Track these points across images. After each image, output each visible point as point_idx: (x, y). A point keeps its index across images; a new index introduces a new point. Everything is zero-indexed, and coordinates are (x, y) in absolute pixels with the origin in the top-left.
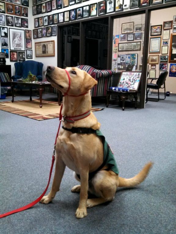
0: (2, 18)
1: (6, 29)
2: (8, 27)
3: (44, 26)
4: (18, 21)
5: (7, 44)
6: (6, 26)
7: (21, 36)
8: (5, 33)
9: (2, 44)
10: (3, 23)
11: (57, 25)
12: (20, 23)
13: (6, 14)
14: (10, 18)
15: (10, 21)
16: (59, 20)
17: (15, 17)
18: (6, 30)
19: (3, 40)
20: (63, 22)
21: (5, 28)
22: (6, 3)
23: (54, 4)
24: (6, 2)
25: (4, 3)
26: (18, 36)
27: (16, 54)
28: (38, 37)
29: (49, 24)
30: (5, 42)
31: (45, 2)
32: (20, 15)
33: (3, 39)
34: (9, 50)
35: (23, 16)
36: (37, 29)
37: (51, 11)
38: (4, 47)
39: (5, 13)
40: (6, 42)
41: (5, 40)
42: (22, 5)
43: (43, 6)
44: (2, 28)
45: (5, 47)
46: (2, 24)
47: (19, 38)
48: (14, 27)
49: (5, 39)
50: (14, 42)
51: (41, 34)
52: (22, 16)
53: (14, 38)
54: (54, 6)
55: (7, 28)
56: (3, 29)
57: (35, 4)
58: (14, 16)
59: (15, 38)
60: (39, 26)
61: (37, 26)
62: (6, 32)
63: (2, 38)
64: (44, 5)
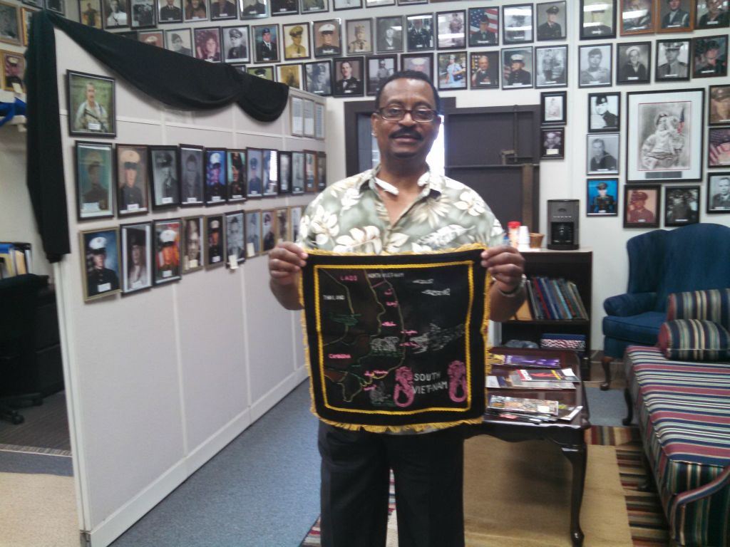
0: (601, 58)
1: (613, 100)
2: (624, 89)
4: (673, 54)
5: (616, 158)
6: (615, 88)
7: (683, 119)
8: (607, 116)
9: (593, 161)
10: (602, 79)
12: (682, 64)
13: (619, 40)
14: (634, 53)
15: (635, 62)
17: (659, 42)
18: (611, 106)
19: (598, 145)
21: (609, 98)
26: (669, 120)
27: (651, 194)
30: (605, 153)
32: (686, 29)
33: (596, 141)
34: (622, 183)
35: (703, 24)
38: (600, 171)
39: (614, 36)
40: (607, 150)
41: (606, 143)
44: (594, 99)
45: (606, 171)
46: (597, 83)
47: (671, 129)
48: (654, 86)
49: (610, 138)
50: (645, 147)
52: (696, 28)
53: (648, 130)
55: (618, 94)
56: (599, 102)
58: (653, 39)
59: (653, 132)
62: (614, 111)
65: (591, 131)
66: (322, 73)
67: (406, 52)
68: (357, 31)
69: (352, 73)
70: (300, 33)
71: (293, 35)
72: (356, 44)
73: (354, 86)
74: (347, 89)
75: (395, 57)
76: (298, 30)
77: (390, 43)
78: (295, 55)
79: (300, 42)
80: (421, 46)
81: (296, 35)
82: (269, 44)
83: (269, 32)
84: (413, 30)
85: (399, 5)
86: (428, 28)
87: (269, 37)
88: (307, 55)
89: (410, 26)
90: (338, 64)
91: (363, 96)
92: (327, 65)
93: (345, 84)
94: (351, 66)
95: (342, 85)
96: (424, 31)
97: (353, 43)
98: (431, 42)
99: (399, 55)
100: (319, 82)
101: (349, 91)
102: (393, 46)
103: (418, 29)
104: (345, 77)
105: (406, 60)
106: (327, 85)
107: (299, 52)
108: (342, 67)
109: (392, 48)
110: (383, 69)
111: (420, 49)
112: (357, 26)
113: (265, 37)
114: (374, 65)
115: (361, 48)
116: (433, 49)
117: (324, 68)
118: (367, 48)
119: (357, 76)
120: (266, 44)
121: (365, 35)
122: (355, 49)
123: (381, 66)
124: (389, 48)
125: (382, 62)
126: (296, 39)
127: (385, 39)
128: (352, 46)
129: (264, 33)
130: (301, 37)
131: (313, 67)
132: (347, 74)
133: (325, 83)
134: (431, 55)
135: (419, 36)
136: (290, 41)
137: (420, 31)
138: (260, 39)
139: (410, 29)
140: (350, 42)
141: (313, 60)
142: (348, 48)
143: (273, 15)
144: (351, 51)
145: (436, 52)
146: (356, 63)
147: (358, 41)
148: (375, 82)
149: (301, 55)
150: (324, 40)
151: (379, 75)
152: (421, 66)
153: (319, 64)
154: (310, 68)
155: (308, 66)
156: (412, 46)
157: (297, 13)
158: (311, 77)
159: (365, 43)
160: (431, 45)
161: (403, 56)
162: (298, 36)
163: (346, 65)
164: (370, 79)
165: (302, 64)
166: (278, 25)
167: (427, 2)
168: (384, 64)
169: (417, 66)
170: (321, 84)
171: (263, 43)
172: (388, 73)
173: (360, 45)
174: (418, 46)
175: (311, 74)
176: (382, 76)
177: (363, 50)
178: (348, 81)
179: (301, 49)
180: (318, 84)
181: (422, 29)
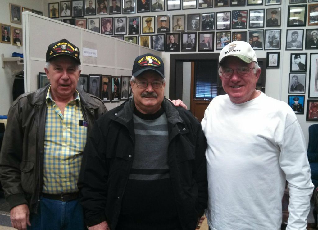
0: (298, 36)
1: (303, 57)
2: (309, 52)
5: (304, 85)
6: (304, 51)
8: (300, 65)
9: (292, 86)
10: (298, 47)
13: (307, 27)
14: (314, 34)
15: (315, 38)
18: (302, 59)
21: (301, 56)
22: (309, 5)
25: (306, 6)
30: (298, 83)
33: (294, 76)
34: (307, 98)
38: (295, 92)
39: (305, 25)
40: (299, 82)
41: (299, 78)
44: (293, 56)
45: (298, 92)
46: (295, 48)
49: (300, 75)
55: (306, 54)
56: (296, 58)
62: (304, 62)
63: (292, 75)
65: (291, 71)
66: (160, 40)
67: (201, 31)
68: (178, 20)
69: (174, 40)
70: (151, 21)
71: (147, 22)
72: (177, 27)
73: (175, 47)
74: (172, 47)
75: (196, 33)
76: (150, 19)
77: (194, 26)
78: (148, 31)
79: (150, 25)
80: (208, 28)
81: (149, 22)
82: (136, 26)
83: (136, 20)
84: (205, 20)
85: (199, 9)
86: (212, 20)
87: (136, 22)
88: (153, 31)
89: (204, 19)
90: (168, 36)
91: (179, 51)
92: (163, 37)
93: (171, 45)
94: (174, 37)
95: (170, 46)
96: (210, 21)
97: (176, 26)
98: (213, 26)
99: (198, 32)
100: (159, 44)
101: (173, 49)
102: (195, 28)
103: (207, 20)
104: (171, 42)
105: (201, 35)
106: (162, 46)
107: (149, 30)
108: (170, 38)
109: (194, 29)
110: (190, 39)
111: (208, 30)
112: (178, 18)
113: (134, 22)
114: (185, 37)
115: (179, 28)
116: (214, 30)
117: (161, 38)
118: (182, 28)
120: (134, 26)
121: (181, 23)
122: (176, 29)
123: (188, 37)
124: (193, 29)
125: (189, 36)
126: (148, 24)
127: (191, 24)
128: (175, 27)
129: (133, 20)
130: (151, 23)
131: (156, 37)
132: (172, 41)
134: (213, 33)
135: (208, 23)
136: (145, 25)
137: (208, 21)
138: (131, 23)
139: (203, 20)
140: (174, 26)
141: (156, 34)
142: (173, 28)
143: (138, 12)
144: (175, 30)
145: (216, 31)
146: (177, 36)
147: (178, 25)
148: (185, 45)
149: (151, 31)
150: (162, 24)
151: (187, 41)
152: (208, 38)
153: (159, 36)
154: (154, 37)
155: (153, 37)
156: (204, 28)
157: (150, 12)
158: (155, 42)
159: (181, 26)
160: (213, 28)
161: (199, 33)
162: (150, 22)
163: (172, 36)
164: (183, 43)
165: (151, 35)
166: (140, 17)
167: (212, 8)
168: (190, 37)
169: (206, 38)
170: (159, 45)
171: (133, 25)
172: (192, 41)
173: (179, 27)
174: (207, 28)
175: (155, 41)
176: (189, 42)
177: (180, 30)
178: (172, 44)
179: (150, 29)
180: (158, 45)
181: (209, 20)
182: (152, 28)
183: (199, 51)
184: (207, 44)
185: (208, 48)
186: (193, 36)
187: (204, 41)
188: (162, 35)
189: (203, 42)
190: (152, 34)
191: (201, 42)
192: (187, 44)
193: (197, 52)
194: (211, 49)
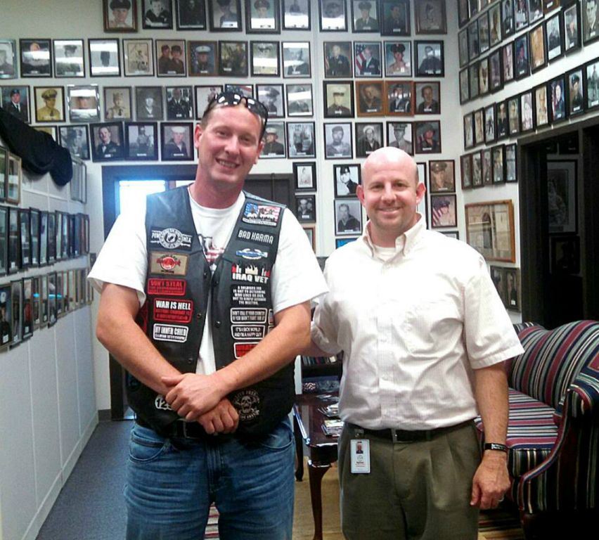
0: (343, 134)
1: (354, 170)
3: (487, 144)
4: (401, 133)
5: (359, 220)
6: (355, 161)
8: (351, 185)
9: (340, 223)
10: (344, 152)
11: (518, 141)
12: (407, 142)
13: (357, 120)
14: (370, 131)
15: (370, 139)
16: (523, 120)
17: (388, 123)
19: (344, 209)
20: (534, 130)
21: (351, 169)
22: (356, 82)
23: (509, 58)
24: (354, 79)
25: (352, 83)
28: (472, 186)
29: (497, 138)
30: (350, 216)
31: (487, 54)
32: (408, 113)
33: (342, 205)
35: (421, 111)
36: (471, 155)
37: (501, 88)
38: (346, 232)
40: (351, 214)
41: (350, 207)
42: (417, 75)
43: (483, 70)
44: (338, 170)
45: (352, 232)
46: (341, 155)
49: (353, 203)
51: (480, 172)
52: (417, 114)
54: (508, 66)
55: (359, 166)
56: (342, 172)
57: (464, 62)
58: (384, 120)
60: (475, 144)
61: (470, 142)
63: (339, 202)
64: (485, 64)
65: (337, 196)
66: (78, 137)
67: (165, 120)
68: (115, 98)
69: (111, 137)
70: (54, 96)
71: (45, 97)
72: (115, 111)
73: (114, 150)
75: (155, 125)
76: (52, 93)
77: (150, 111)
78: (48, 117)
79: (53, 105)
80: (180, 115)
81: (49, 97)
82: (19, 105)
83: (18, 92)
84: (173, 100)
85: (158, 77)
86: (188, 99)
87: (18, 98)
88: (62, 118)
89: (170, 96)
92: (84, 129)
93: (104, 148)
94: (109, 131)
95: (101, 149)
96: (183, 102)
97: (112, 109)
98: (191, 112)
99: (159, 123)
100: (75, 145)
101: (109, 156)
102: (153, 113)
103: (178, 100)
104: (104, 142)
105: (166, 128)
106: (84, 148)
107: (52, 114)
108: (100, 133)
109: (152, 116)
110: (143, 136)
111: (179, 118)
112: (115, 93)
113: (13, 98)
114: (133, 133)
115: (120, 114)
116: (193, 118)
117: (81, 132)
118: (125, 114)
119: (117, 141)
120: (15, 104)
121: (124, 102)
122: (113, 114)
123: (140, 133)
124: (149, 116)
125: (142, 129)
126: (49, 102)
127: (144, 107)
128: (110, 112)
129: (12, 93)
130: (54, 100)
131: (68, 131)
132: (105, 139)
133: (81, 146)
134: (191, 125)
135: (178, 106)
136: (42, 104)
138: (8, 99)
139: (169, 99)
141: (68, 123)
142: (106, 114)
143: (22, 76)
144: (110, 116)
145: (195, 122)
146: (116, 128)
147: (116, 107)
148: (134, 147)
149: (55, 118)
150: (80, 104)
151: (139, 140)
152: (181, 134)
153: (75, 128)
154: (64, 132)
155: (62, 129)
157: (51, 76)
158: (66, 141)
159: (124, 110)
160: (191, 115)
161: (163, 125)
162: (51, 99)
163: (104, 130)
164: (130, 144)
165: (56, 127)
166: (29, 87)
167: (186, 76)
168: (144, 131)
169: (177, 133)
170: (77, 147)
171: (12, 103)
172: (148, 139)
173: (118, 112)
174: (178, 115)
175: (66, 138)
176: (142, 142)
177: (122, 117)
178: (107, 146)
179: (54, 112)
180: (74, 148)
181: (181, 101)
182: (57, 111)
183: (163, 159)
184: (180, 147)
185: (182, 155)
186: (149, 130)
187: (172, 140)
188: (82, 126)
189: (172, 143)
190: (58, 124)
191: (166, 142)
192: (138, 145)
193: (160, 162)
194: (189, 155)
